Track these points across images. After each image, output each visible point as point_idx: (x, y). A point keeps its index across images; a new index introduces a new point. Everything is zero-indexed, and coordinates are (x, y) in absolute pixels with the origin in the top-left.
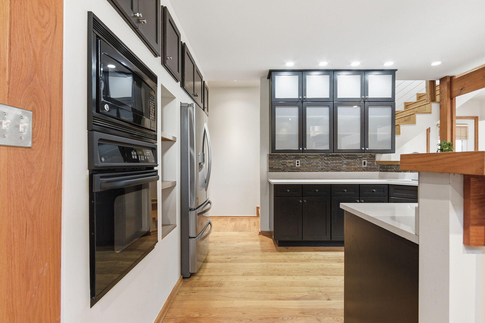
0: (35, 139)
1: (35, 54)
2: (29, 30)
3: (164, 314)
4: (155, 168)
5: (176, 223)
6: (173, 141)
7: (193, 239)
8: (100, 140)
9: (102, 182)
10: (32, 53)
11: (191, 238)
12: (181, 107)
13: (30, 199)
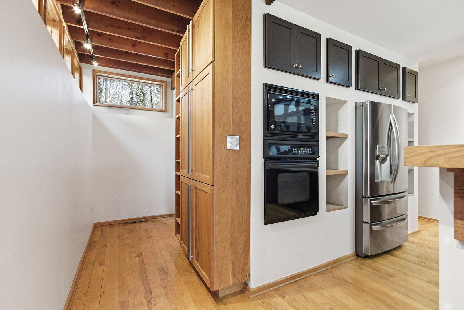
0: (240, 146)
1: (240, 114)
2: (238, 106)
3: (327, 267)
4: (318, 159)
5: (348, 205)
6: (344, 138)
7: (367, 224)
8: (269, 144)
9: (271, 166)
10: (239, 114)
11: (365, 222)
12: (355, 107)
13: (239, 169)
